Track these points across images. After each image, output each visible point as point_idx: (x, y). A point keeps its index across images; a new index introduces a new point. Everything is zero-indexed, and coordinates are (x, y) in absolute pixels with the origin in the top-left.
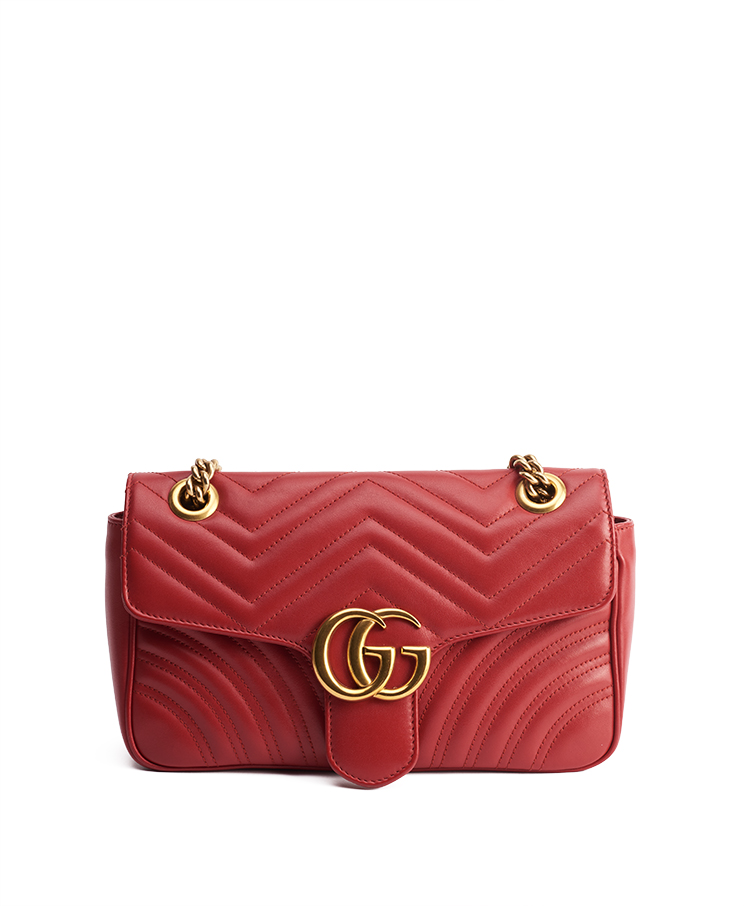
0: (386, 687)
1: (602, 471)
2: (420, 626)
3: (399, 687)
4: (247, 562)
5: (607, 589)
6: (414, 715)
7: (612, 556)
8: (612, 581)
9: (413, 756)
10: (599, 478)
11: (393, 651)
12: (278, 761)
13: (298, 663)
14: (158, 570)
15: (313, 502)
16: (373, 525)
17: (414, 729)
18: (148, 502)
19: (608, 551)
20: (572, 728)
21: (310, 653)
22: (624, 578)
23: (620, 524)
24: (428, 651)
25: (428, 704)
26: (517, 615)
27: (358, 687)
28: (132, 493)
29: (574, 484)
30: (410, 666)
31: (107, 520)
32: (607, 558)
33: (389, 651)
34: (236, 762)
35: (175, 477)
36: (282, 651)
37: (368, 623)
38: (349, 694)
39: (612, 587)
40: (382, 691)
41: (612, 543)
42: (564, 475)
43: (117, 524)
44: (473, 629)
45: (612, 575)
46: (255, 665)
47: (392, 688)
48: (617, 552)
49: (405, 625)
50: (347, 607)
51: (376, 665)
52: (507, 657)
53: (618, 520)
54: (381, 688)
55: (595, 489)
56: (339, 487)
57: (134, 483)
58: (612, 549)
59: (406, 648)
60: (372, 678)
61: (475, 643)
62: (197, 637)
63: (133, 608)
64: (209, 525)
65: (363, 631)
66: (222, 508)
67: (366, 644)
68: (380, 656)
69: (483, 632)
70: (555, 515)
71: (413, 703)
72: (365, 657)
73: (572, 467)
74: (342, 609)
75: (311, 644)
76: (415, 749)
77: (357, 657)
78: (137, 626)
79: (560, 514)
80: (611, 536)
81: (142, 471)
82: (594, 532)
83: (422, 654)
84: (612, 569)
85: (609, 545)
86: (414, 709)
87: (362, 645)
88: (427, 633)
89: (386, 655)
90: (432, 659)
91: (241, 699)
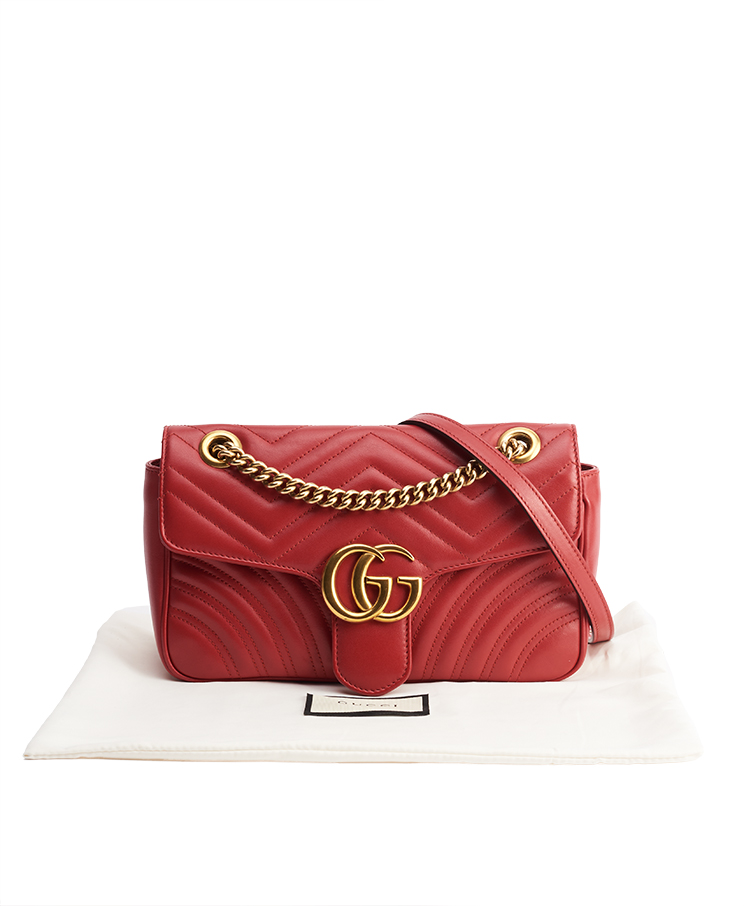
0: (384, 611)
1: (573, 426)
2: (413, 559)
3: (395, 611)
4: (266, 504)
5: (574, 529)
6: (407, 635)
7: (579, 501)
8: (578, 523)
9: (407, 669)
10: (570, 432)
11: (390, 580)
12: (292, 674)
13: (310, 590)
14: (190, 510)
15: (323, 451)
16: (374, 473)
17: (408, 647)
18: (182, 452)
19: (575, 497)
20: (543, 646)
21: (320, 582)
22: (589, 522)
23: (586, 472)
24: (420, 580)
25: (419, 626)
26: (496, 550)
27: (360, 611)
28: (168, 443)
29: (548, 437)
30: (405, 593)
31: (144, 467)
32: (575, 503)
33: (387, 581)
34: (256, 674)
35: (204, 430)
36: (295, 579)
37: (369, 556)
38: (354, 617)
39: (578, 527)
40: (381, 615)
41: (579, 489)
42: (539, 429)
43: (155, 471)
44: (459, 562)
45: (578, 518)
46: (272, 592)
47: (389, 612)
48: (584, 497)
49: (401, 559)
50: (352, 543)
51: (375, 593)
52: (487, 586)
53: (585, 467)
54: (380, 612)
55: (566, 440)
56: (345, 439)
57: (169, 434)
58: (579, 495)
59: (401, 578)
60: (372, 603)
61: (459, 574)
62: (223, 568)
63: (169, 542)
65: (365, 563)
67: (367, 575)
68: (379, 585)
69: (467, 565)
70: (531, 465)
71: (407, 624)
72: (366, 585)
73: (549, 422)
74: (348, 544)
75: (321, 574)
76: (408, 663)
77: (360, 586)
78: (171, 559)
79: (535, 464)
80: (578, 484)
81: (176, 424)
82: (563, 480)
83: (415, 583)
84: (579, 512)
85: (576, 491)
86: (407, 630)
87: (364, 575)
88: (419, 565)
89: (384, 584)
90: (424, 587)
91: (260, 621)
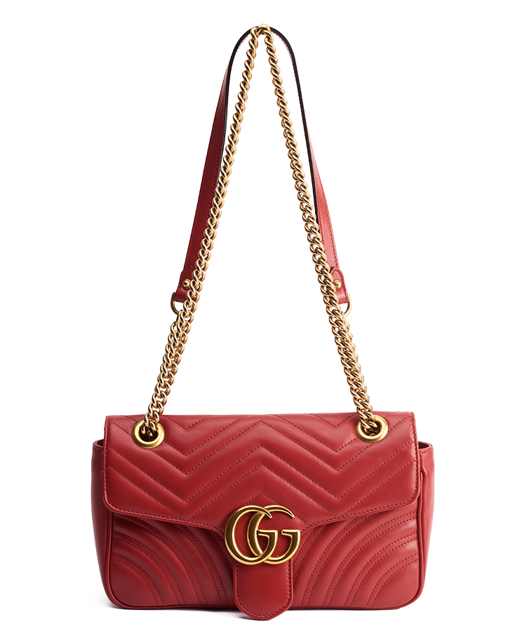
0: (272, 556)
1: (412, 413)
2: (293, 516)
3: (280, 556)
4: (183, 475)
5: (414, 492)
6: (290, 574)
7: (417, 470)
8: (417, 487)
9: (290, 600)
10: (410, 418)
11: (276, 532)
12: (203, 602)
13: (216, 540)
14: (126, 481)
15: (224, 435)
16: (264, 451)
17: (290, 582)
18: (119, 434)
19: (415, 467)
20: (392, 580)
21: (223, 534)
22: (426, 484)
23: (423, 450)
24: (299, 532)
25: (299, 568)
26: (356, 508)
27: (254, 556)
28: (109, 429)
29: (394, 421)
30: (287, 543)
31: (92, 446)
32: (414, 472)
33: (274, 533)
34: (176, 603)
35: (135, 419)
36: (206, 532)
37: (261, 515)
38: (249, 561)
39: (417, 491)
40: (270, 559)
41: (417, 462)
42: (386, 416)
43: (99, 448)
44: (328, 518)
45: (417, 483)
46: (189, 541)
47: (276, 557)
48: (421, 467)
49: (284, 516)
50: (247, 505)
51: (265, 543)
52: (350, 536)
53: (423, 445)
54: (269, 556)
55: (407, 424)
56: (242, 425)
57: (110, 421)
58: (417, 466)
59: (284, 531)
60: (263, 550)
61: (330, 527)
62: (152, 523)
63: (110, 505)
64: (159, 451)
65: (257, 520)
66: (166, 440)
67: (259, 528)
68: (268, 536)
69: (335, 520)
70: (382, 443)
71: (290, 566)
72: (258, 536)
73: (392, 411)
74: (244, 506)
75: (224, 528)
76: (290, 595)
78: (113, 516)
80: (417, 458)
81: (115, 415)
82: (405, 455)
83: (295, 535)
84: (417, 479)
85: (415, 463)
86: (290, 570)
87: (257, 529)
88: (298, 521)
89: (272, 535)
90: (301, 537)
91: (179, 562)
